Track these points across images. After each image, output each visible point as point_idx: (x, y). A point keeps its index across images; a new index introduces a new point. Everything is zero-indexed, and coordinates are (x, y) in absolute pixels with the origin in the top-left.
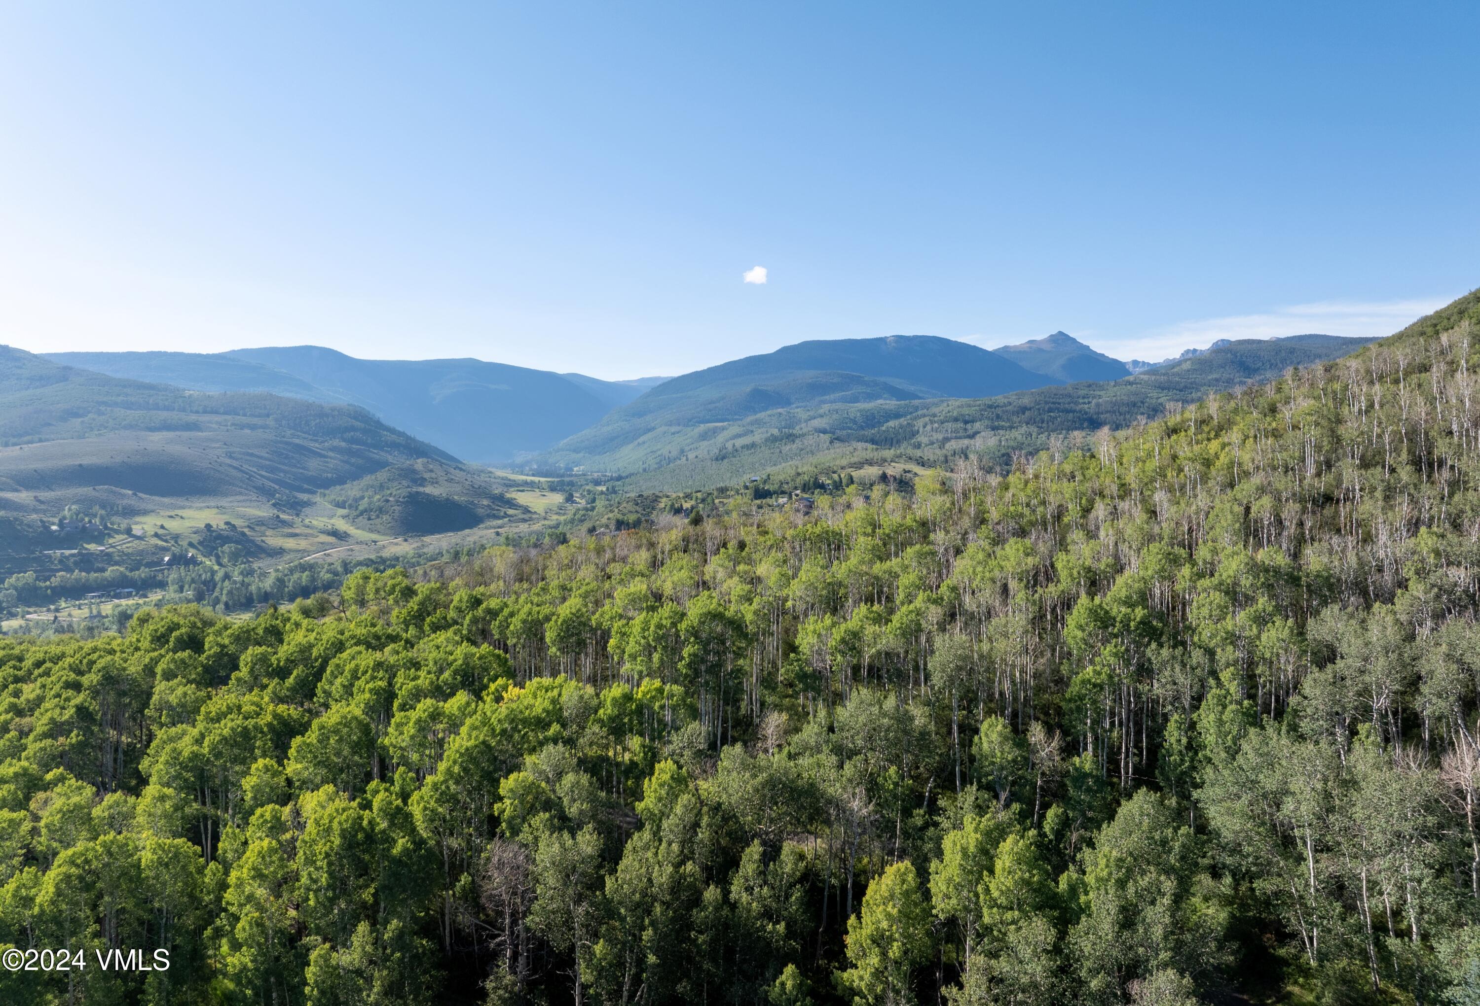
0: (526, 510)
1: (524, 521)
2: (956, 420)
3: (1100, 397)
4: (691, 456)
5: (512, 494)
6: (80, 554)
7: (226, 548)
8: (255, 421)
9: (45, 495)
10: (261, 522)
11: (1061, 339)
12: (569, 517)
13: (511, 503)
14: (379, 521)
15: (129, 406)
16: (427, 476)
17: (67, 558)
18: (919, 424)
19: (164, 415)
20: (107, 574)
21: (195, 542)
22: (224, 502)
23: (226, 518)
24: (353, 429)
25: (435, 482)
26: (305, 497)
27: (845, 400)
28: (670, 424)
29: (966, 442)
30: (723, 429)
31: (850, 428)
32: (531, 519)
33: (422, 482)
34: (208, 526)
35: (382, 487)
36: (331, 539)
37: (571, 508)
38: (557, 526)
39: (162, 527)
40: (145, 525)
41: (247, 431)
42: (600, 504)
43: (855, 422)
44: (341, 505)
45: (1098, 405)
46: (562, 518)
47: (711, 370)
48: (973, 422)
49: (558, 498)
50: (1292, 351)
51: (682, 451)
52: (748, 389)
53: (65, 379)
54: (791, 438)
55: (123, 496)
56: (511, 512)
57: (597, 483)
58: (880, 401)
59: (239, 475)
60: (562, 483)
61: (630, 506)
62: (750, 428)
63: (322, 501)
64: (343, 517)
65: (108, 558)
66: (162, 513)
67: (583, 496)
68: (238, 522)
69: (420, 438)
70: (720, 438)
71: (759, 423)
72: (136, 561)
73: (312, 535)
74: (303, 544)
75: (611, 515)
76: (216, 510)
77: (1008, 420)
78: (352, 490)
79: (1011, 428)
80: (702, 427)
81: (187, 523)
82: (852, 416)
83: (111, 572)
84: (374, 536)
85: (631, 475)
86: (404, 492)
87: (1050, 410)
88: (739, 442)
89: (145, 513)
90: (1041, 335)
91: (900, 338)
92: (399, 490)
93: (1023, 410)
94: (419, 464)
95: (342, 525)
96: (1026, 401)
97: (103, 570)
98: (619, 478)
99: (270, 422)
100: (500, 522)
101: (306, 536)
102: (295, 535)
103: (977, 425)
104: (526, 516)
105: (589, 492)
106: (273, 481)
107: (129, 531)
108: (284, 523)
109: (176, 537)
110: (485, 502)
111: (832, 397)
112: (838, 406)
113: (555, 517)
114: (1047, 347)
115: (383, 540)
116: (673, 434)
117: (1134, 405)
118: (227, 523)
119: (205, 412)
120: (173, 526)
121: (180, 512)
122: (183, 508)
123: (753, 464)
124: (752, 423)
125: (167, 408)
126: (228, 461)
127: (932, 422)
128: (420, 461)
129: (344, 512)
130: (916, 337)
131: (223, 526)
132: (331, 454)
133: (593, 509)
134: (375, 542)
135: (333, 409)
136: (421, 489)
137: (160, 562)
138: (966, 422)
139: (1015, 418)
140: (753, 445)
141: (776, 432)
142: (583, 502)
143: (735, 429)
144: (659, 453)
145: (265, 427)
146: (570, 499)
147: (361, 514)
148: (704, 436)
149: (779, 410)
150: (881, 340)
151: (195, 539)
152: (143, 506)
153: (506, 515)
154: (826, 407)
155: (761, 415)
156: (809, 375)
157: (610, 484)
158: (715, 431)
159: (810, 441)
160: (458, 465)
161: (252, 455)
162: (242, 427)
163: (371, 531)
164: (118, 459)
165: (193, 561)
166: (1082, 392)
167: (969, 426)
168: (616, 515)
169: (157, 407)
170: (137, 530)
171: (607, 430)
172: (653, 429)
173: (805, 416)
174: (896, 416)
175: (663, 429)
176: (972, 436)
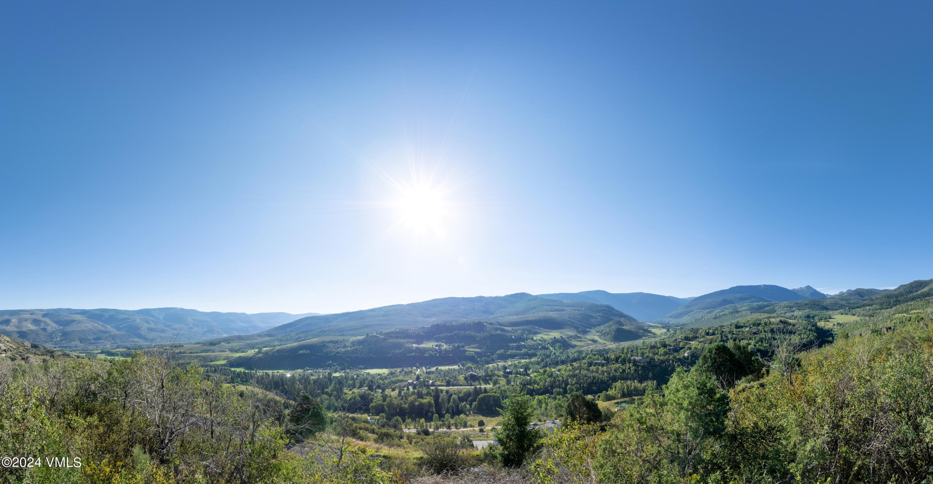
0: (654, 334)
1: (653, 337)
2: (787, 307)
4: (706, 318)
5: (650, 329)
6: (517, 345)
7: (557, 344)
8: (579, 308)
9: (514, 328)
10: (571, 337)
11: (809, 287)
12: (668, 335)
13: (650, 332)
14: (607, 337)
15: (548, 305)
16: (624, 323)
17: (514, 346)
18: (776, 308)
19: (556, 307)
20: (522, 351)
21: (550, 342)
22: (563, 331)
23: (561, 335)
24: (605, 310)
25: (626, 325)
26: (588, 330)
27: (750, 302)
28: (698, 309)
29: (793, 313)
30: (714, 310)
31: (753, 309)
32: (655, 337)
33: (623, 325)
34: (555, 338)
35: (610, 326)
36: (591, 342)
37: (669, 334)
38: (664, 339)
39: (542, 338)
40: (538, 337)
41: (577, 311)
42: (678, 332)
43: (755, 308)
44: (598, 332)
45: (826, 304)
46: (666, 337)
47: (710, 294)
49: (664, 330)
50: (871, 292)
51: (702, 317)
52: (722, 299)
53: (536, 300)
54: (738, 312)
55: (535, 328)
56: (649, 334)
57: (677, 326)
58: (761, 303)
59: (570, 323)
60: (666, 326)
61: (689, 332)
63: (593, 331)
64: (598, 336)
65: (524, 347)
66: (544, 333)
67: (672, 330)
68: (564, 337)
69: (625, 313)
70: (714, 313)
71: (726, 309)
72: (531, 348)
73: (586, 341)
74: (582, 344)
75: (682, 335)
76: (559, 333)
78: (602, 327)
79: (804, 309)
80: (708, 310)
81: (550, 337)
82: (754, 306)
83: (524, 351)
84: (605, 342)
85: (687, 324)
86: (616, 328)
87: (814, 305)
88: (721, 314)
89: (540, 333)
90: (803, 285)
91: (766, 286)
92: (614, 327)
93: (807, 304)
94: (622, 320)
95: (596, 338)
96: (806, 302)
97: (521, 350)
98: (684, 325)
99: (583, 309)
100: (645, 338)
101: (584, 341)
102: (581, 341)
103: (794, 309)
104: (654, 336)
105: (675, 328)
106: (580, 325)
107: (532, 339)
108: (578, 337)
109: (545, 341)
110: (641, 331)
111: (747, 301)
112: (749, 303)
113: (663, 336)
114: (805, 289)
115: (607, 343)
116: (699, 312)
117: (836, 304)
118: (561, 337)
119: (567, 306)
120: (545, 337)
121: (549, 333)
122: (551, 332)
123: (727, 320)
124: (724, 309)
125: (558, 306)
126: (568, 319)
127: (780, 308)
128: (622, 319)
129: (598, 334)
130: (769, 285)
131: (559, 337)
132: (598, 317)
133: (676, 334)
134: (605, 343)
135: (600, 305)
136: (622, 327)
137: (538, 349)
138: (791, 308)
139: (804, 307)
140: (725, 314)
141: (732, 311)
142: (673, 331)
143: (718, 310)
144: (695, 317)
145: (581, 310)
146: (668, 330)
147: (603, 335)
148: (709, 312)
149: (732, 305)
150: (759, 286)
151: (550, 341)
152: (540, 331)
153: (648, 336)
154: (745, 304)
155: (726, 306)
156: (739, 295)
157: (681, 326)
158: (712, 311)
159: (744, 313)
160: (635, 320)
161: (575, 317)
162: (575, 310)
163: (605, 340)
164: (537, 318)
165: (547, 348)
166: (821, 300)
167: (792, 309)
168: (684, 335)
169: (555, 306)
170: (535, 338)
171: (679, 311)
172: (693, 311)
173: (740, 306)
174: (767, 306)
175: (696, 311)
176: (793, 312)
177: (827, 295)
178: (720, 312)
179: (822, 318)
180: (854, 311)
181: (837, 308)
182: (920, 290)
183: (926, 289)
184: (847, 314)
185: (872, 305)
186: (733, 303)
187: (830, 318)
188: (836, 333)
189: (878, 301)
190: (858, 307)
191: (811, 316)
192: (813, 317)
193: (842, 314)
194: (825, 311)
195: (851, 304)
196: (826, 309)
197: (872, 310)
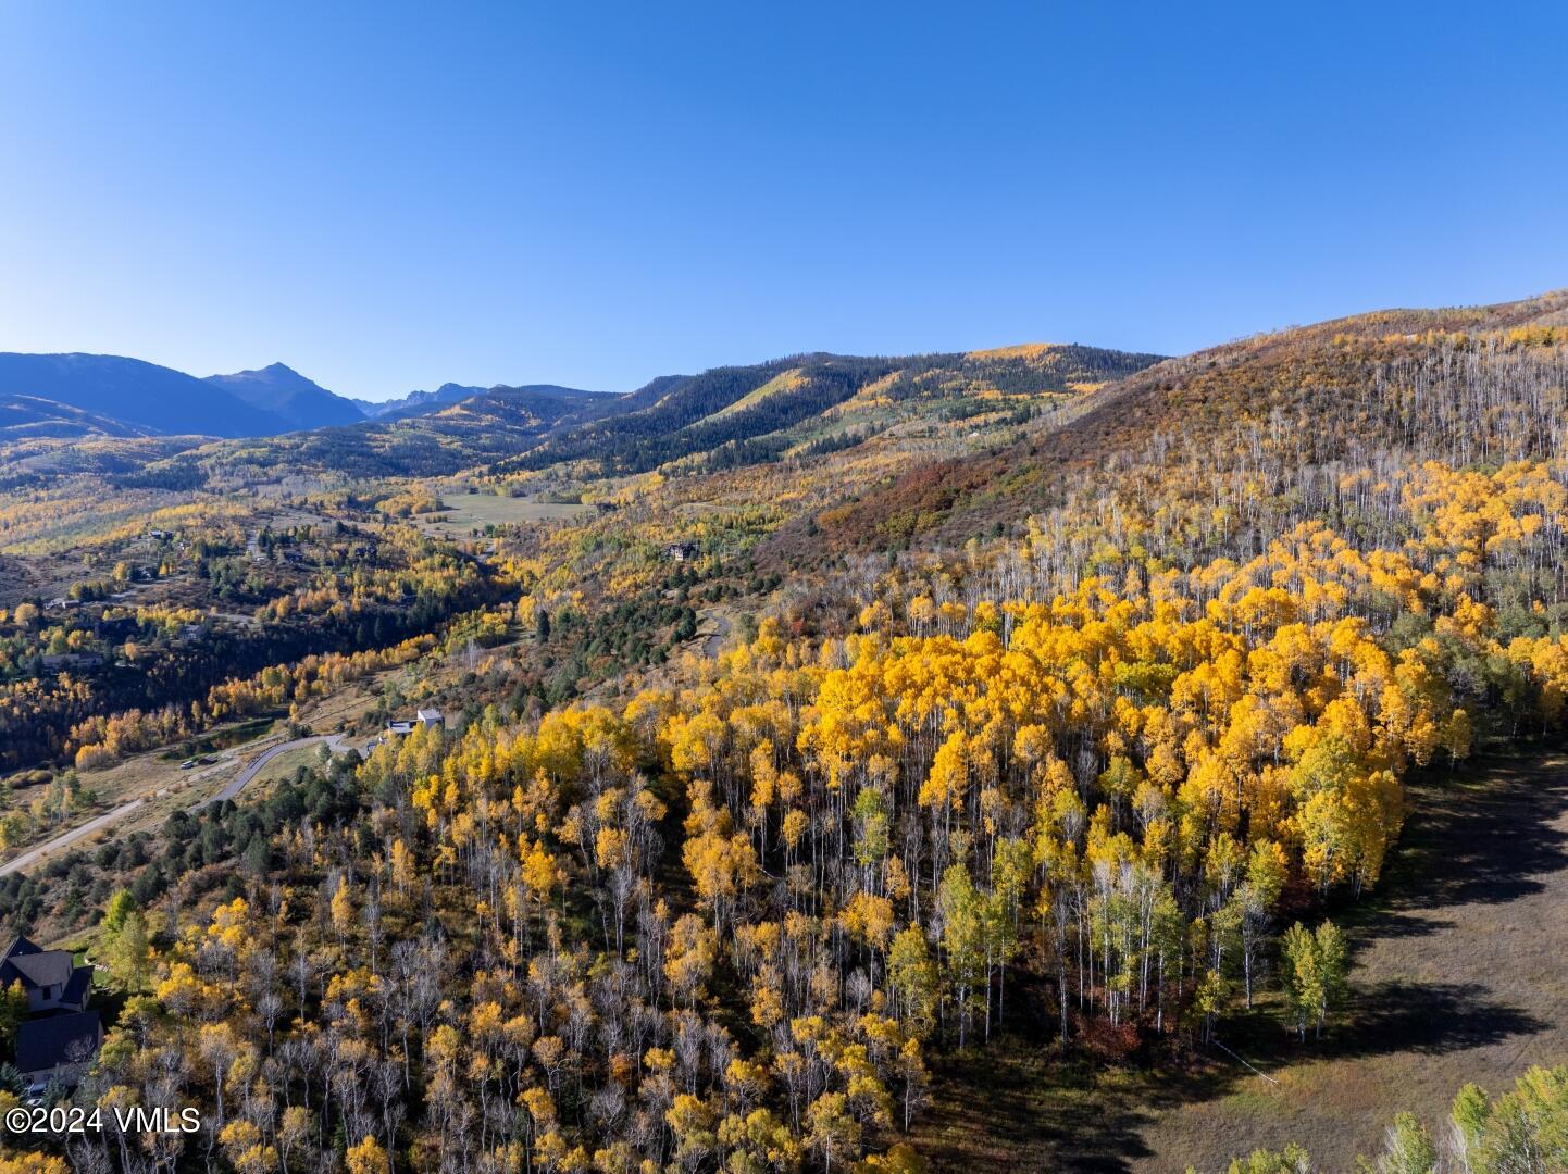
2: (248, 463)
11: (280, 372)
18: (201, 465)
48: (270, 464)
77: (307, 465)
79: (318, 472)
91: (83, 357)
93: (320, 452)
103: (276, 469)
114: (266, 379)
138: (263, 465)
167: (267, 470)
180: (513, 479)
182: (731, 402)
184: (491, 492)
185: (574, 457)
189: (589, 440)
190: (522, 465)
191: (360, 499)
193: (473, 492)
195: (488, 450)
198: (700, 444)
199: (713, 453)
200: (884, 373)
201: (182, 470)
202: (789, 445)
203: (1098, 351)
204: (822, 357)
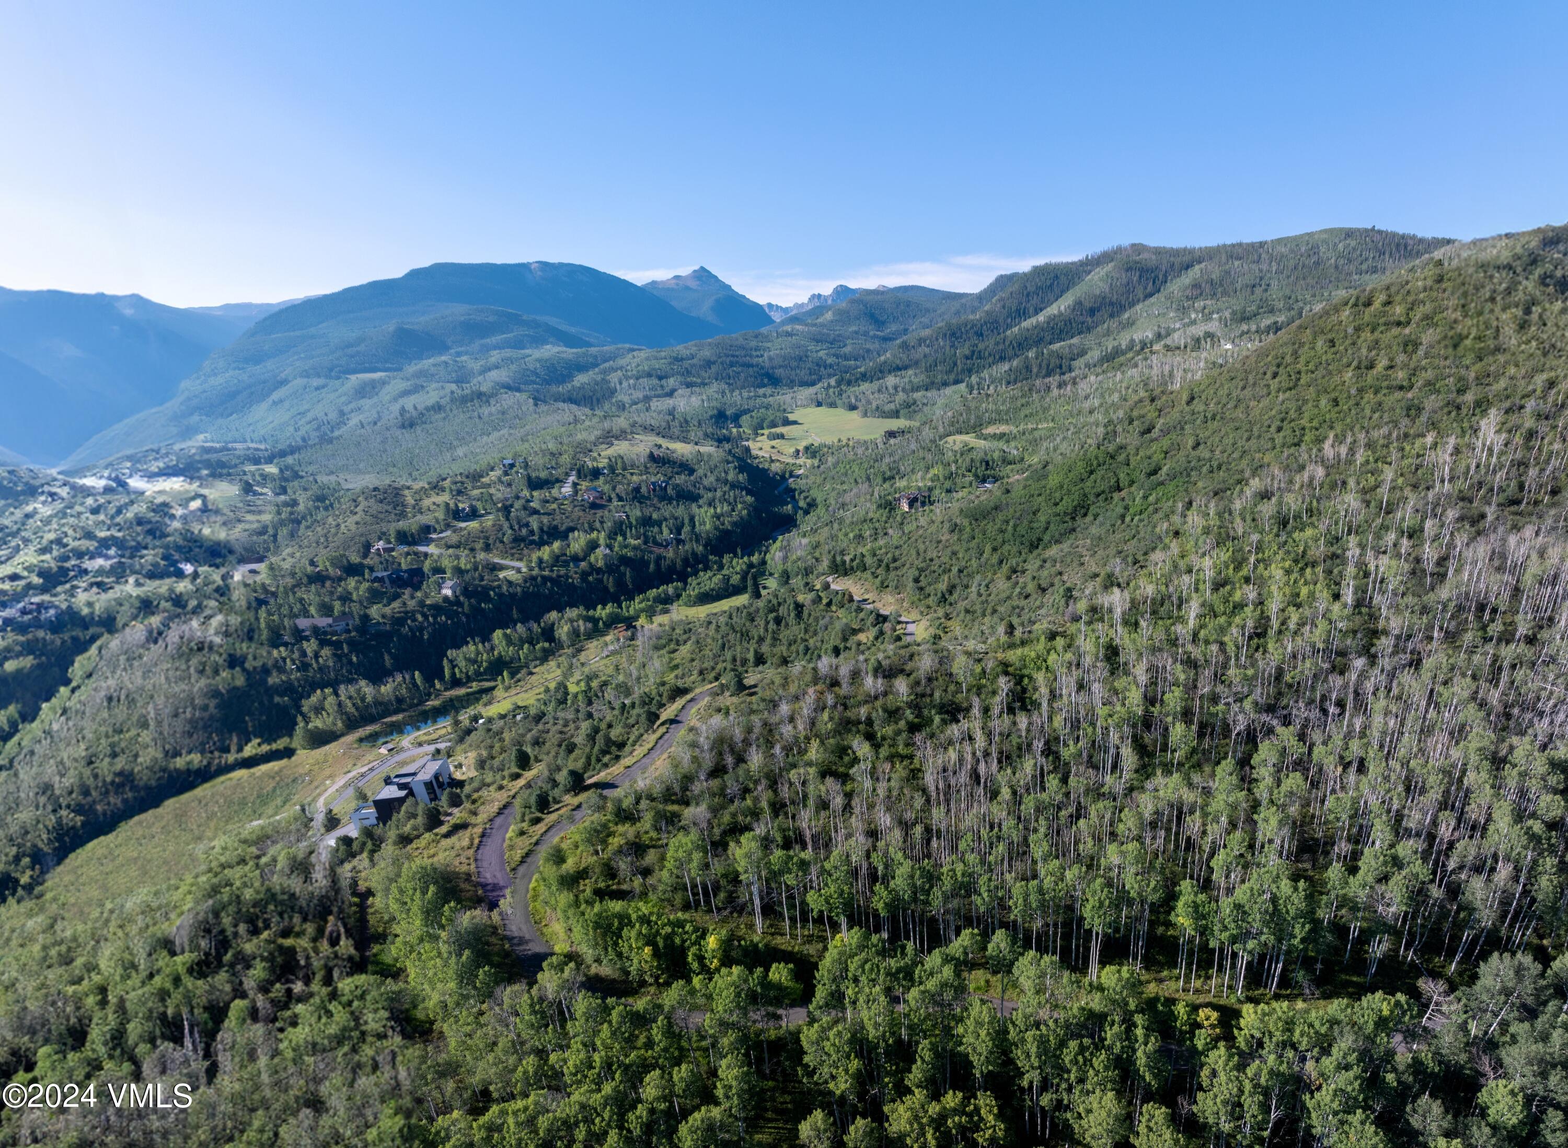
2: (649, 375)
3: (769, 349)
11: (705, 276)
18: (614, 378)
27: (509, 346)
28: (306, 374)
30: (384, 383)
31: (534, 382)
43: (537, 375)
45: (770, 359)
48: (666, 377)
51: (342, 413)
52: (391, 327)
62: (419, 382)
70: (390, 396)
77: (699, 376)
79: (704, 384)
80: (355, 379)
82: (531, 367)
87: (732, 365)
88: (417, 402)
90: (685, 271)
91: (544, 265)
93: (709, 364)
96: (707, 353)
103: (671, 381)
111: (494, 341)
112: (508, 353)
114: (693, 284)
116: (317, 389)
117: (801, 358)
127: (626, 377)
130: (561, 265)
138: (660, 378)
139: (703, 373)
141: (455, 388)
143: (398, 385)
144: (310, 416)
148: (363, 391)
149: (443, 358)
150: (523, 267)
154: (494, 355)
156: (457, 311)
157: (279, 462)
158: (373, 385)
159: (506, 400)
166: (753, 344)
167: (664, 382)
171: (213, 381)
172: (283, 382)
173: (476, 366)
174: (582, 368)
175: (299, 382)
176: (671, 394)
177: (770, 305)
178: (406, 393)
179: (763, 420)
180: (852, 392)
181: (803, 374)
182: (1050, 303)
183: (1061, 306)
184: (833, 405)
185: (906, 368)
186: (443, 348)
187: (787, 422)
188: (802, 483)
189: (924, 349)
190: (864, 377)
191: (728, 413)
192: (736, 418)
193: (819, 404)
194: (768, 390)
195: (846, 358)
196: (773, 380)
197: (904, 390)
198: (1011, 352)
199: (1015, 363)
200: (1188, 267)
201: (597, 383)
202: (1083, 353)
203: (1394, 235)
204: (1138, 248)
